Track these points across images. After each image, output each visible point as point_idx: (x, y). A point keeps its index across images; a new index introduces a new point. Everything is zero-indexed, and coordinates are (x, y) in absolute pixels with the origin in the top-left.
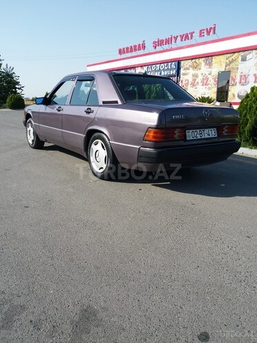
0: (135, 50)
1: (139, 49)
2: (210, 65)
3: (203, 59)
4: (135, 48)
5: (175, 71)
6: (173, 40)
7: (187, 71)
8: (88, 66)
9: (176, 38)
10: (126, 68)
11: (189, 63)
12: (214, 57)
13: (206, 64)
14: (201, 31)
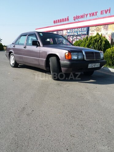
0: (63, 21)
1: (65, 21)
2: (107, 29)
3: (103, 26)
4: (63, 20)
5: (86, 32)
6: (85, 16)
7: (93, 32)
8: (36, 29)
9: (87, 15)
10: (57, 31)
11: (95, 28)
12: (109, 25)
13: (104, 28)
14: (102, 11)
